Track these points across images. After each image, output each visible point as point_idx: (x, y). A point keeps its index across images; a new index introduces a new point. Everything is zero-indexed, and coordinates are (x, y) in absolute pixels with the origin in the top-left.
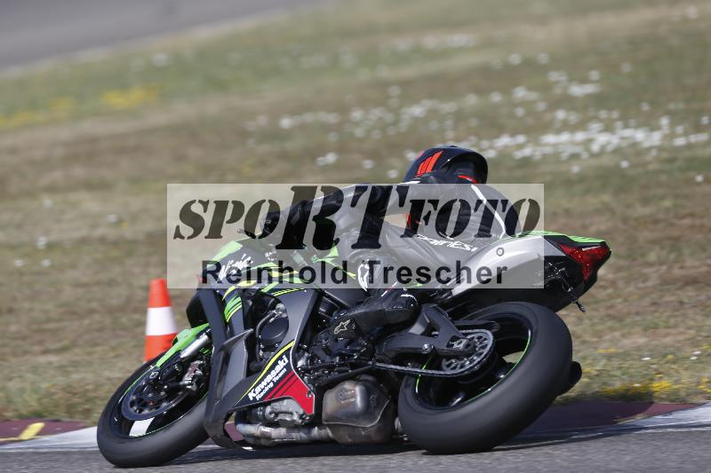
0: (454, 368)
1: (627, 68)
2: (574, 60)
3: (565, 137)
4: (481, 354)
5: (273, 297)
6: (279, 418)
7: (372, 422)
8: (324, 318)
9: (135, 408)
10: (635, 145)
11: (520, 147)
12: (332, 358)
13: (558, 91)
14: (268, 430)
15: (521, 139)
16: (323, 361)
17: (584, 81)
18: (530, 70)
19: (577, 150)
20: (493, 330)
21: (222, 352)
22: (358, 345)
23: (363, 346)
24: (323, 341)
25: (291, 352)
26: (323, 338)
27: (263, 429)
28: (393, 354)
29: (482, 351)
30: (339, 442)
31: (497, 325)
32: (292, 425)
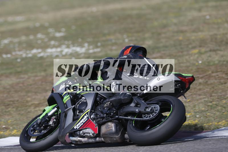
0: (147, 117)
1: (74, 27)
2: (56, 25)
3: (54, 50)
4: (156, 113)
5: (81, 95)
6: (85, 135)
7: (118, 135)
8: (99, 102)
9: (33, 132)
10: (76, 52)
11: (40, 53)
12: (103, 115)
13: (51, 35)
14: (81, 139)
15: (40, 50)
16: (100, 116)
17: (60, 32)
18: (43, 28)
19: (58, 54)
20: (159, 105)
21: (64, 113)
22: (112, 110)
23: (114, 111)
24: (99, 109)
25: (89, 113)
26: (99, 108)
27: (79, 139)
28: (125, 113)
29: (156, 112)
30: (106, 142)
31: (160, 103)
32: (90, 137)
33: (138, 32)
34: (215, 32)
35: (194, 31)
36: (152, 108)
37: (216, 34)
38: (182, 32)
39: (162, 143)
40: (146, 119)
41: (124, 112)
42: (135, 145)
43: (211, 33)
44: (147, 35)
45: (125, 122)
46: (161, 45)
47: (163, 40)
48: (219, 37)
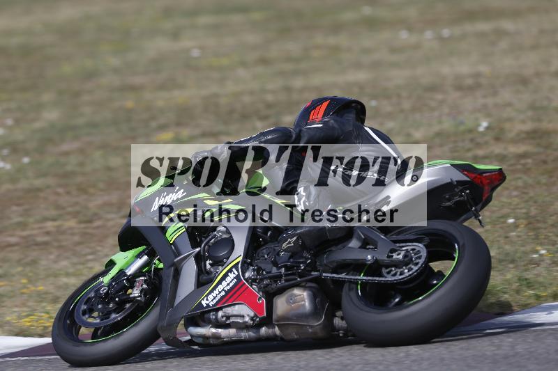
0: (394, 275)
6: (231, 320)
7: (318, 321)
12: (279, 270)
16: (268, 273)
20: (425, 244)
21: (173, 268)
22: (303, 257)
23: (307, 259)
24: (266, 256)
25: (240, 265)
26: (265, 253)
27: (213, 330)
28: (335, 264)
29: (417, 261)
30: (285, 338)
31: (427, 239)
32: (243, 326)
33: (24, 89)
34: (214, 89)
35: (162, 87)
36: (407, 251)
37: (216, 95)
38: (133, 88)
39: (435, 338)
40: (393, 278)
41: (333, 262)
42: (363, 345)
43: (204, 92)
44: (47, 97)
45: (332, 286)
46: (80, 121)
47: (87, 110)
48: (223, 101)
